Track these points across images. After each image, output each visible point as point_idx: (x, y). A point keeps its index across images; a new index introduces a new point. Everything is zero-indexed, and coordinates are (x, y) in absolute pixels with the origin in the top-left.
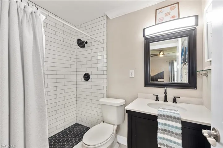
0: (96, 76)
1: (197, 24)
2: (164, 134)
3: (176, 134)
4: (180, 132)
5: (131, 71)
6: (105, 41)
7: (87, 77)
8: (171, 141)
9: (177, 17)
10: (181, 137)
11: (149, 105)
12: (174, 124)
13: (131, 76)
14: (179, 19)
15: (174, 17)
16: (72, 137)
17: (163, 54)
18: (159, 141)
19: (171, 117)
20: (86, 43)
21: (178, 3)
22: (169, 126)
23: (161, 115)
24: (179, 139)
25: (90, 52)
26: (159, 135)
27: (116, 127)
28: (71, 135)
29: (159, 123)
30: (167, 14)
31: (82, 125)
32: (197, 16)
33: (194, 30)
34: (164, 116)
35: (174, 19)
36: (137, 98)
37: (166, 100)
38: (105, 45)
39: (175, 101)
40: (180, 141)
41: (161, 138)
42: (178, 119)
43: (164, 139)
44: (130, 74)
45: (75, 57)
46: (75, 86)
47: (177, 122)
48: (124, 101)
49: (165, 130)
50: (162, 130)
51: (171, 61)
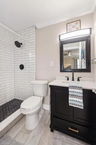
0: (28, 67)
1: (91, 33)
2: (73, 97)
3: (80, 97)
4: (82, 95)
5: (51, 62)
6: (35, 43)
7: (22, 67)
8: (77, 101)
9: (80, 29)
10: (82, 98)
11: (63, 82)
12: (78, 91)
13: (51, 66)
14: (81, 30)
15: (77, 28)
16: (12, 107)
17: (71, 54)
18: (70, 102)
19: (77, 87)
20: (21, 44)
21: (80, 20)
22: (76, 92)
23: (71, 86)
24: (81, 99)
25: (24, 50)
26: (70, 98)
27: (42, 98)
28: (11, 106)
29: (70, 91)
30: (74, 27)
31: (19, 100)
32: (91, 29)
33: (89, 37)
34: (73, 87)
35: (77, 29)
36: (56, 79)
37: (73, 80)
38: (34, 45)
39: (78, 80)
40: (82, 101)
41: (71, 100)
42: (81, 88)
43: (73, 100)
44: (51, 64)
45: (13, 53)
46: (14, 73)
47: (80, 90)
48: (47, 81)
49: (73, 95)
50: (72, 95)
51: (76, 59)
